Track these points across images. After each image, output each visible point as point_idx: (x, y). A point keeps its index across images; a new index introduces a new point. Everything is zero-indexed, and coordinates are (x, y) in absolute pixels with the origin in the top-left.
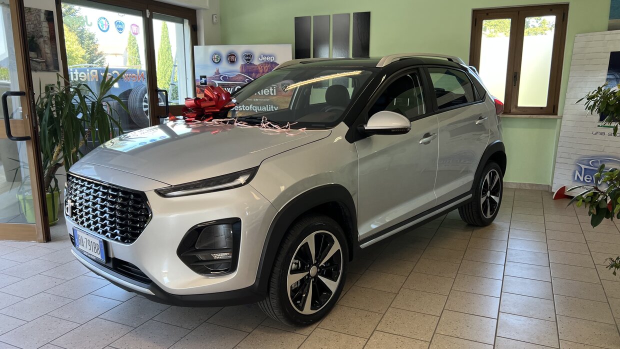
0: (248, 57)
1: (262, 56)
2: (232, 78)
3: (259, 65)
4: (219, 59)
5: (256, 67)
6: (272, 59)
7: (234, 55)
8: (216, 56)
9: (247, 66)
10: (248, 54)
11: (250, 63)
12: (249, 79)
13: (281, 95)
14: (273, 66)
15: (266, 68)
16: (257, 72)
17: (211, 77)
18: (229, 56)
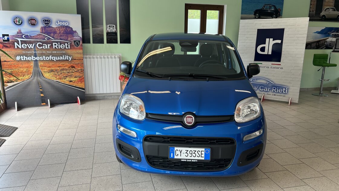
0: (47, 22)
1: (59, 21)
2: (33, 36)
3: (56, 28)
4: (21, 22)
5: (54, 29)
6: (67, 24)
7: (35, 20)
8: (17, 19)
9: (46, 28)
10: (47, 19)
11: (49, 26)
12: (48, 37)
13: (74, 48)
14: (68, 29)
15: (62, 30)
16: (55, 33)
17: (13, 36)
18: (30, 20)
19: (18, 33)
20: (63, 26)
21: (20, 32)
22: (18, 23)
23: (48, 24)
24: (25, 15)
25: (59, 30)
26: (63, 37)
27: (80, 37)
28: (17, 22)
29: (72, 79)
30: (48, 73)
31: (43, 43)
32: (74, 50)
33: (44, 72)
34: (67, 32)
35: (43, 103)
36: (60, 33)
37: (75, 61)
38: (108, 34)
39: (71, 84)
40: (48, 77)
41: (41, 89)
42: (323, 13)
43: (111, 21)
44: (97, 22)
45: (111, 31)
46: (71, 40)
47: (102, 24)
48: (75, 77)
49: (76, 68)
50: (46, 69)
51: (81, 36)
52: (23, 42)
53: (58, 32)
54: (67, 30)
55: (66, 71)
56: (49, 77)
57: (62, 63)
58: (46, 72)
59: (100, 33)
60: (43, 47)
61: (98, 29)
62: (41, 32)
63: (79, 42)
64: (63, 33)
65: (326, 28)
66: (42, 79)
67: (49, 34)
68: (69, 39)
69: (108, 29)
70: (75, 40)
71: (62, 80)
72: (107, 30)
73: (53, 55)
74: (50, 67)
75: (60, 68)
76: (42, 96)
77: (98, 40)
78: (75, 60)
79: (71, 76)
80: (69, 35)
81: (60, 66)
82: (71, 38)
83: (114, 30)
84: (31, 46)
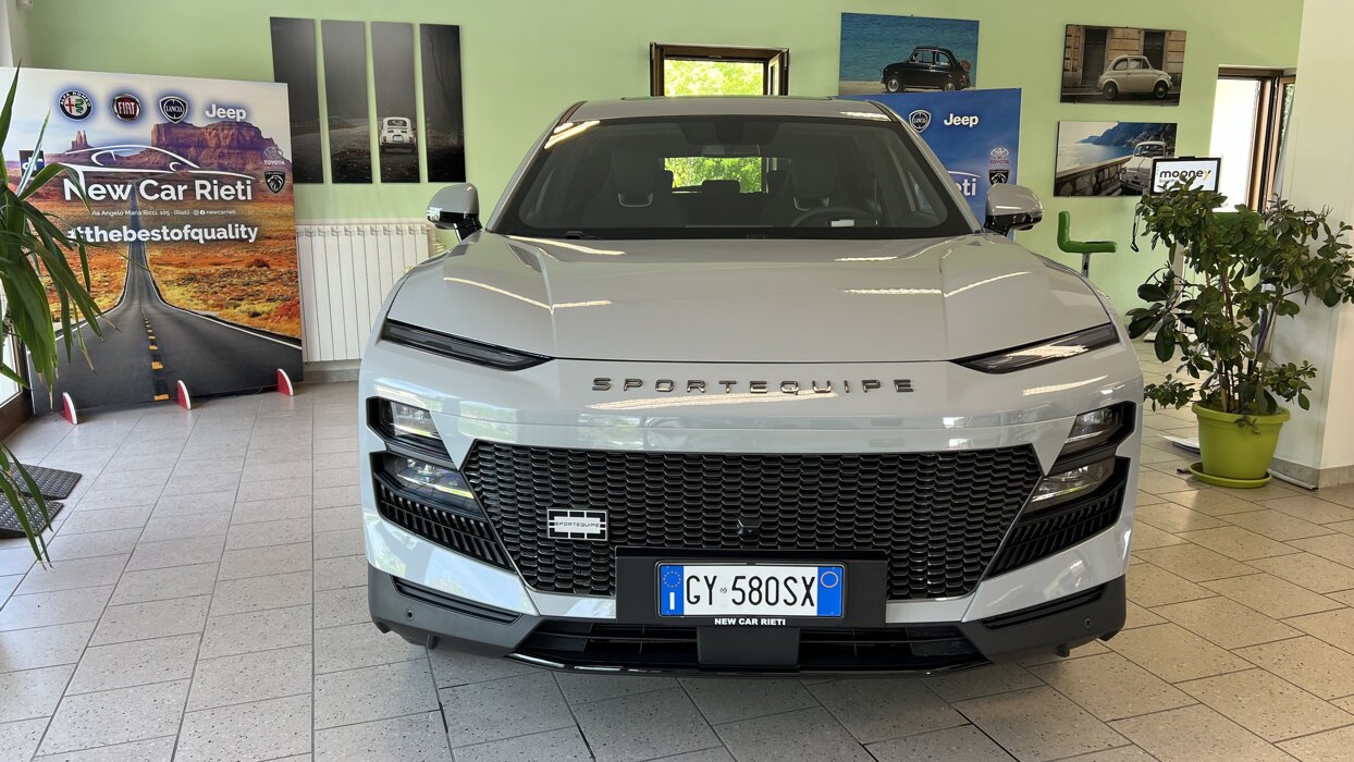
0: (175, 106)
1: (214, 107)
2: (128, 158)
3: (206, 128)
4: (85, 106)
5: (199, 132)
6: (241, 114)
7: (134, 101)
8: (74, 99)
9: (174, 131)
10: (173, 99)
11: (182, 123)
12: (179, 161)
13: (266, 200)
14: (244, 132)
15: (226, 136)
16: (202, 145)
17: (59, 155)
18: (119, 100)
19: (75, 146)
20: (228, 124)
21: (81, 143)
22: (75, 113)
23: (178, 114)
24: (101, 85)
25: (217, 135)
26: (231, 162)
27: (287, 161)
28: (75, 107)
29: (259, 308)
30: (179, 285)
31: (162, 180)
32: (265, 205)
33: (165, 283)
34: (242, 141)
35: (158, 395)
36: (219, 146)
37: (268, 242)
38: (385, 148)
39: (256, 322)
40: (178, 300)
41: (153, 342)
42: (1107, 77)
43: (397, 105)
44: (347, 106)
45: (396, 139)
46: (256, 169)
47: (366, 115)
48: (268, 300)
49: (273, 267)
50: (172, 273)
51: (289, 157)
52: (92, 178)
53: (212, 143)
54: (240, 137)
55: (239, 277)
56: (182, 301)
57: (225, 251)
58: (172, 282)
59: (359, 147)
60: (163, 194)
61: (349, 130)
62: (155, 141)
63: (283, 176)
64: (229, 147)
65: (1120, 124)
66: (156, 308)
67: (181, 148)
68: (249, 167)
69: (385, 133)
70: (269, 169)
71: (225, 311)
72: (383, 135)
73: (197, 223)
74: (183, 265)
75: (218, 267)
76: (157, 370)
77: (352, 169)
78: (269, 238)
79: (255, 296)
80: (249, 154)
81: (218, 261)
82: (255, 162)
83: (407, 137)
84: (119, 190)
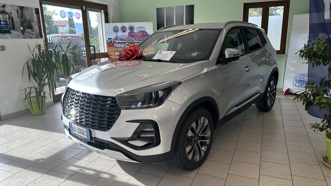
0: (131, 28)
1: (138, 28)
2: (124, 39)
5: (136, 33)
6: (143, 29)
7: (125, 28)
8: (116, 28)
9: (131, 33)
11: (133, 32)
12: (132, 39)
15: (141, 34)
16: (136, 36)
17: (114, 39)
18: (122, 28)
19: (116, 37)
20: (141, 31)
21: (117, 37)
22: (116, 31)
23: (132, 30)
24: (120, 25)
25: (139, 34)
26: (141, 39)
28: (116, 30)
31: (129, 43)
36: (139, 36)
52: (119, 43)
53: (138, 35)
54: (143, 34)
62: (128, 36)
64: (141, 36)
67: (132, 37)
80: (145, 37)
84: (123, 45)
